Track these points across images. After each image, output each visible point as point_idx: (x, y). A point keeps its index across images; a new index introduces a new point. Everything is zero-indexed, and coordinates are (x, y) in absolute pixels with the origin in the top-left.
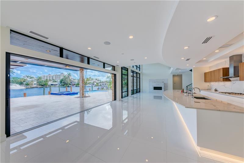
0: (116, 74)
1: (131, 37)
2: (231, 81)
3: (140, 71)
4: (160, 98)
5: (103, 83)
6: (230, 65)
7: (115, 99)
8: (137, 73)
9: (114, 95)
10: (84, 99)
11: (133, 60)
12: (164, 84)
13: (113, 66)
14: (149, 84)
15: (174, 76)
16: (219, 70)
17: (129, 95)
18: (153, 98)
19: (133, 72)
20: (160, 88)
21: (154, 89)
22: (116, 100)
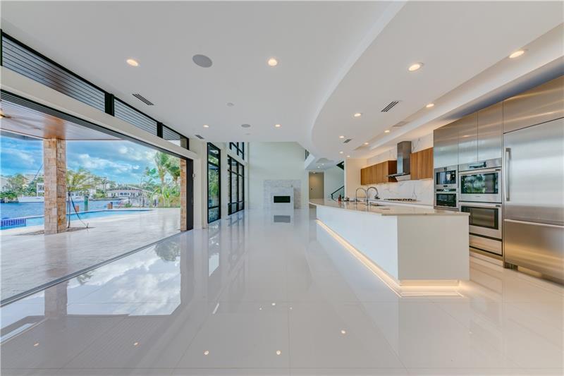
0: (192, 161)
1: (273, 62)
2: (397, 181)
3: (243, 159)
4: (286, 219)
5: (124, 192)
6: (398, 156)
7: (190, 226)
8: (238, 164)
9: (185, 215)
10: (65, 238)
11: (249, 126)
12: (295, 190)
13: (182, 137)
14: (265, 190)
15: (311, 174)
16: (383, 163)
17: (222, 217)
18: (273, 220)
19: (230, 160)
20: (285, 199)
21: (275, 202)
22: (192, 228)
